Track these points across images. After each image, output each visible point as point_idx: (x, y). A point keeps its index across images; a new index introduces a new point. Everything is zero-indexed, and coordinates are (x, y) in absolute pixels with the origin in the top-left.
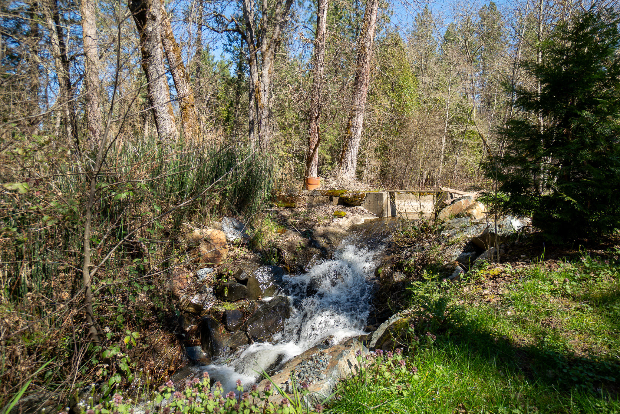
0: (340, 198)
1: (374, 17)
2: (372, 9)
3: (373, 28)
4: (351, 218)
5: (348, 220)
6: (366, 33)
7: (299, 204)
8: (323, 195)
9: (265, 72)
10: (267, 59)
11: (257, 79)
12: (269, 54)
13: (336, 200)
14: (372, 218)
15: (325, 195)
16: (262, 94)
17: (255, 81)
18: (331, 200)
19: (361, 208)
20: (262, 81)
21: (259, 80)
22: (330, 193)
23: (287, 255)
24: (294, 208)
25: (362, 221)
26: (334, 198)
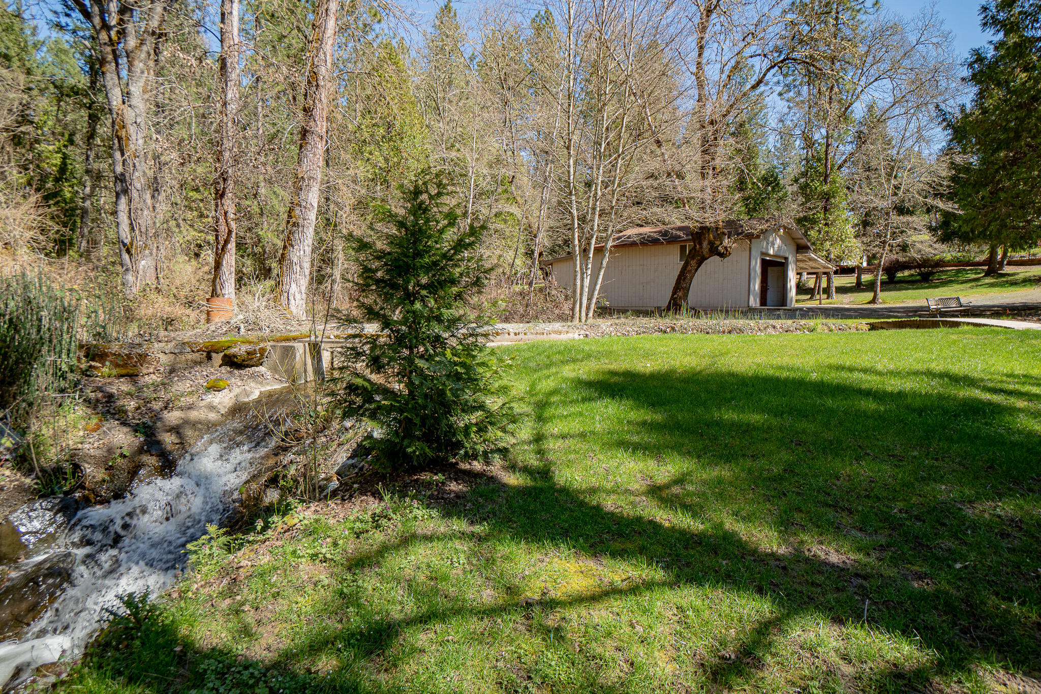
0: (225, 356)
1: (331, 24)
2: (327, 10)
3: (330, 42)
4: (237, 391)
5: (232, 395)
6: (318, 50)
7: (148, 368)
8: (193, 351)
9: (136, 89)
10: (139, 65)
11: (120, 100)
12: (143, 56)
13: (217, 358)
14: (277, 386)
15: (198, 351)
16: (132, 129)
17: (115, 103)
18: (209, 358)
19: (262, 369)
20: (130, 106)
21: (124, 103)
22: (207, 348)
23: (92, 472)
24: (137, 375)
25: (256, 395)
26: (214, 355)
